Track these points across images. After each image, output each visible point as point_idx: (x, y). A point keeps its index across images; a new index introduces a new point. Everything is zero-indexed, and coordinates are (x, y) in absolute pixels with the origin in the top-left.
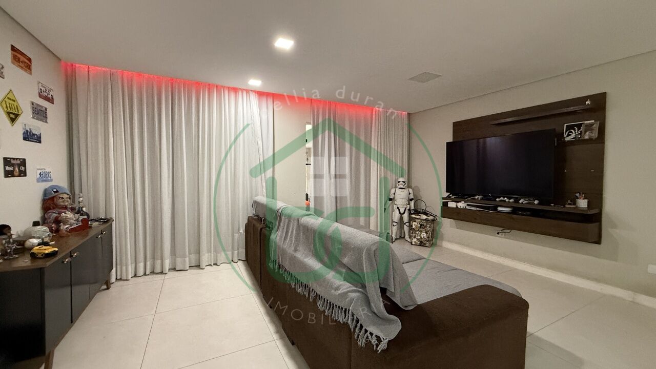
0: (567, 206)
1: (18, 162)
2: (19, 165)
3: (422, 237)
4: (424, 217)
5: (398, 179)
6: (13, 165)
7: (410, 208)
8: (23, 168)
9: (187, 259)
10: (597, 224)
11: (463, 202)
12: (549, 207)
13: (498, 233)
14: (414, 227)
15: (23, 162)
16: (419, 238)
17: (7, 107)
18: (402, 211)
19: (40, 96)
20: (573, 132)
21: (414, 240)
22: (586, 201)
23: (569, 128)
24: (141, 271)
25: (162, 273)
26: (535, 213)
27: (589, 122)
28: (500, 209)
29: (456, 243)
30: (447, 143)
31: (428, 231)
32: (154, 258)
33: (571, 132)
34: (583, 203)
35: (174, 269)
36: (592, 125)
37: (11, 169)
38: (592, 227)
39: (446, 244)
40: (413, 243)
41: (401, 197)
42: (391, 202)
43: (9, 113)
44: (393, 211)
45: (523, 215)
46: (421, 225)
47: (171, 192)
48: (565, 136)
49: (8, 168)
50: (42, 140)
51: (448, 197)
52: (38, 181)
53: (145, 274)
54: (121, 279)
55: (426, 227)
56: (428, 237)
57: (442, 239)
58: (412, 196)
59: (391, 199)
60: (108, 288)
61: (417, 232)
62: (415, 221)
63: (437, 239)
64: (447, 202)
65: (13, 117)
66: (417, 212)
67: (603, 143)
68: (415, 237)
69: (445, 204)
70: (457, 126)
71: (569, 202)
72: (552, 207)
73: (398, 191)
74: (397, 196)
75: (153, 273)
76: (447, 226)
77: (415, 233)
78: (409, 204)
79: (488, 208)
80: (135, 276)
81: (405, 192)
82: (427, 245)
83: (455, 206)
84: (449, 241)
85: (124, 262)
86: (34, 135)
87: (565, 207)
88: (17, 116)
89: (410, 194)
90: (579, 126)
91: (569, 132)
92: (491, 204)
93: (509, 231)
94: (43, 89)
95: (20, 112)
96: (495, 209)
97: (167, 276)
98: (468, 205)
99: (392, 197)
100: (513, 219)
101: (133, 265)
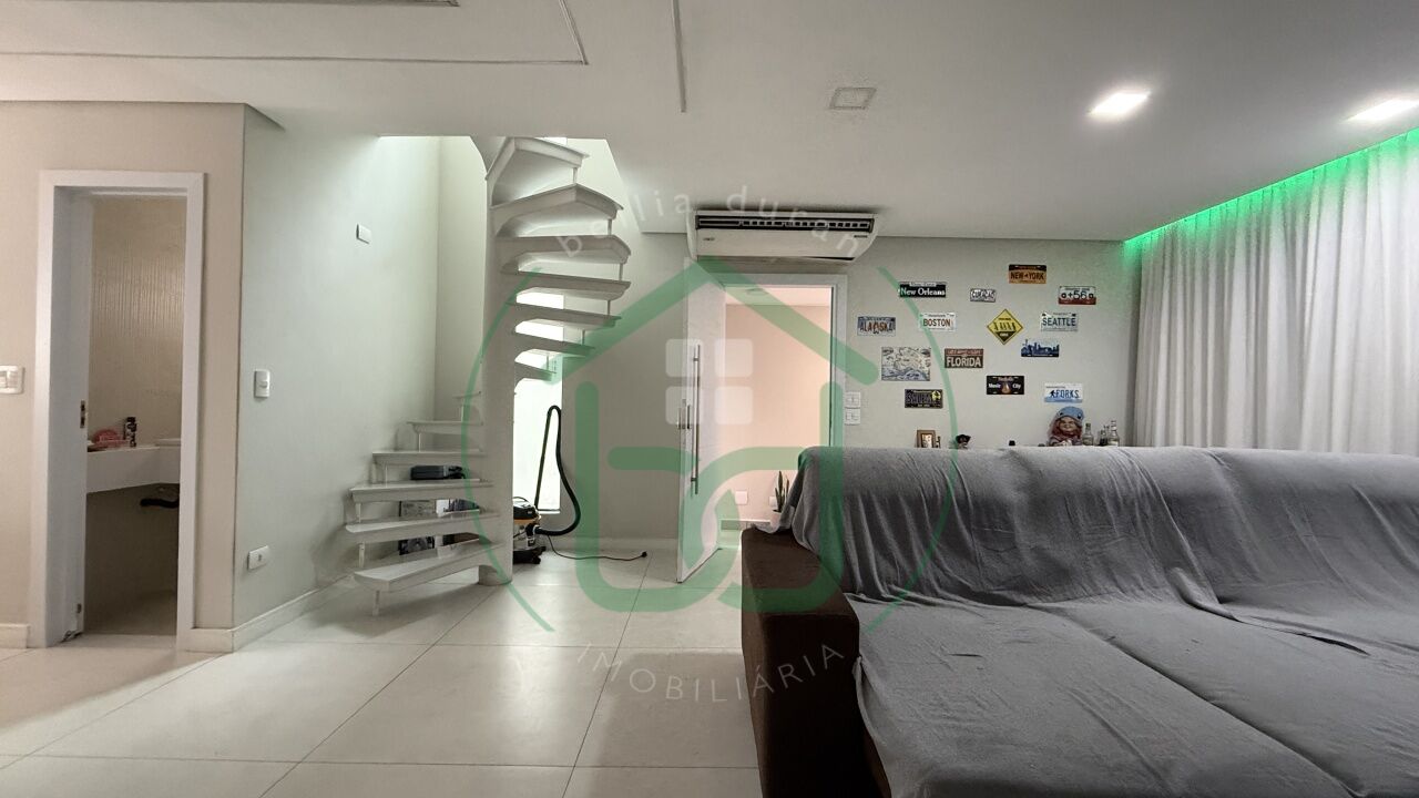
1: (1012, 380)
2: (1011, 384)
6: (1001, 383)
8: (1018, 386)
15: (1020, 380)
17: (997, 328)
19: (1061, 302)
37: (999, 386)
43: (999, 334)
49: (991, 386)
50: (1060, 352)
52: (1047, 400)
65: (1005, 336)
86: (1040, 349)
88: (1011, 334)
94: (1067, 293)
95: (1018, 328)
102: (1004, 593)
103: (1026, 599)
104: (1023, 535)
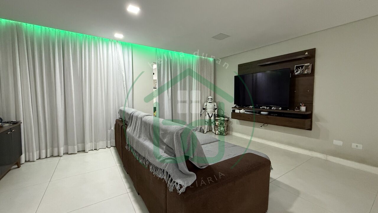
0: (295, 110)
3: (222, 130)
4: (222, 118)
5: (208, 97)
7: (215, 114)
9: (76, 147)
10: (310, 119)
11: (243, 109)
12: (287, 111)
13: (261, 127)
14: (217, 124)
16: (219, 130)
18: (210, 116)
20: (299, 70)
21: (217, 132)
22: (305, 107)
23: (297, 68)
24: (43, 156)
25: (58, 156)
26: (279, 114)
27: (306, 64)
28: (262, 113)
29: (240, 133)
30: (235, 76)
31: (225, 126)
32: (52, 147)
33: (298, 70)
34: (303, 109)
35: (67, 153)
36: (308, 66)
38: (307, 121)
39: (235, 134)
40: (217, 134)
41: (210, 107)
42: (204, 110)
44: (205, 115)
45: (274, 116)
46: (221, 123)
47: (63, 104)
48: (295, 72)
51: (235, 107)
53: (46, 157)
54: (29, 161)
55: (223, 124)
56: (225, 130)
57: (232, 131)
58: (216, 107)
59: (204, 109)
60: (18, 167)
61: (219, 127)
62: (218, 121)
63: (229, 131)
64: (235, 110)
66: (218, 116)
67: (314, 76)
68: (217, 130)
69: (234, 111)
70: (240, 67)
71: (296, 108)
72: (288, 111)
73: (208, 104)
74: (208, 107)
75: (52, 156)
76: (235, 123)
77: (218, 128)
78: (214, 111)
79: (256, 112)
80: (40, 158)
81: (212, 105)
82: (224, 134)
83: (239, 112)
84: (236, 132)
85: (31, 150)
87: (294, 110)
89: (215, 106)
90: (302, 67)
91: (297, 70)
92: (258, 110)
93: (267, 125)
96: (259, 113)
97: (62, 158)
98: (245, 111)
99: (205, 108)
100: (268, 118)
101: (38, 152)
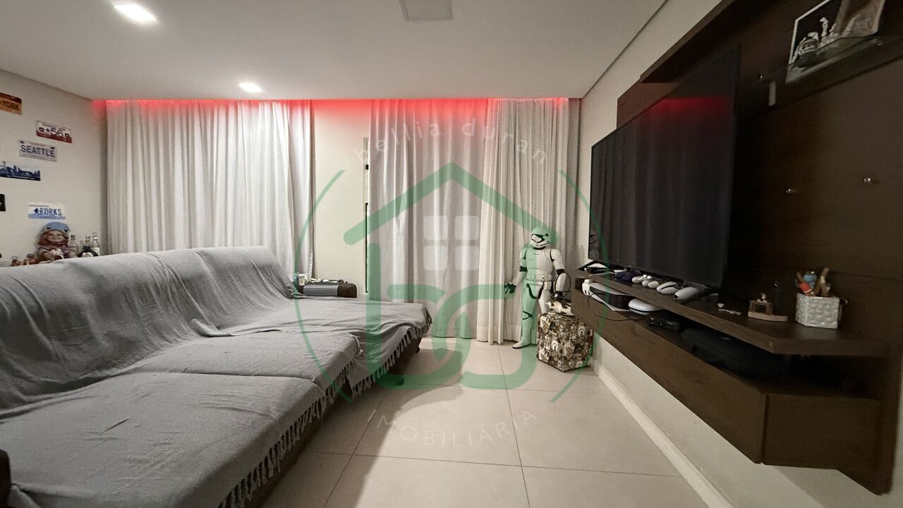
0: (751, 314)
3: (553, 348)
11: (587, 281)
14: (542, 325)
16: (548, 348)
20: (816, 37)
21: (542, 352)
22: (835, 303)
23: (807, 27)
28: (633, 304)
30: (593, 147)
31: (562, 338)
34: (818, 312)
40: (540, 358)
46: (552, 324)
50: (41, 177)
55: (557, 328)
56: (561, 351)
61: (546, 337)
68: (542, 346)
70: (621, 102)
71: (763, 300)
82: (559, 366)
90: (834, 8)
98: (590, 288)
102: (89, 375)
103: (107, 372)
104: (97, 326)
